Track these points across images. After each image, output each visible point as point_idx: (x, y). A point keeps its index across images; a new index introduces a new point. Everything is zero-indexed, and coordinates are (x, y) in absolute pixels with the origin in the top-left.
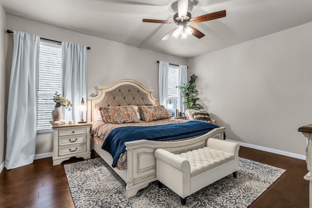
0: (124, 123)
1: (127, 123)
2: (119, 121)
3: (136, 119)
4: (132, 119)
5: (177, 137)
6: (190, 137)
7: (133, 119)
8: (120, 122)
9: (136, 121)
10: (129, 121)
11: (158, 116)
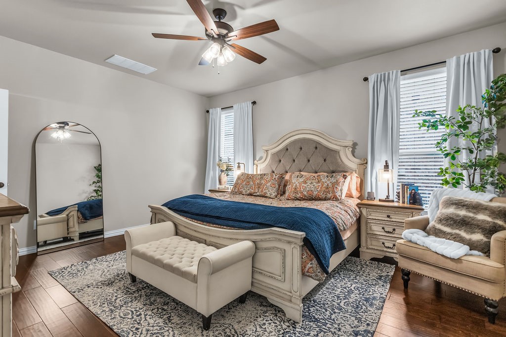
0: (251, 195)
1: (254, 196)
2: (244, 191)
3: (268, 193)
4: (262, 191)
5: (197, 217)
6: (216, 224)
7: (264, 191)
8: (245, 193)
9: (268, 195)
10: (258, 194)
11: (305, 193)
